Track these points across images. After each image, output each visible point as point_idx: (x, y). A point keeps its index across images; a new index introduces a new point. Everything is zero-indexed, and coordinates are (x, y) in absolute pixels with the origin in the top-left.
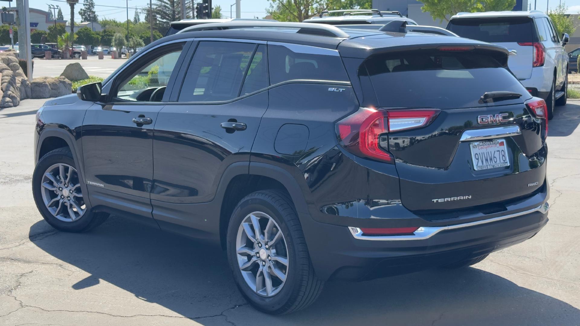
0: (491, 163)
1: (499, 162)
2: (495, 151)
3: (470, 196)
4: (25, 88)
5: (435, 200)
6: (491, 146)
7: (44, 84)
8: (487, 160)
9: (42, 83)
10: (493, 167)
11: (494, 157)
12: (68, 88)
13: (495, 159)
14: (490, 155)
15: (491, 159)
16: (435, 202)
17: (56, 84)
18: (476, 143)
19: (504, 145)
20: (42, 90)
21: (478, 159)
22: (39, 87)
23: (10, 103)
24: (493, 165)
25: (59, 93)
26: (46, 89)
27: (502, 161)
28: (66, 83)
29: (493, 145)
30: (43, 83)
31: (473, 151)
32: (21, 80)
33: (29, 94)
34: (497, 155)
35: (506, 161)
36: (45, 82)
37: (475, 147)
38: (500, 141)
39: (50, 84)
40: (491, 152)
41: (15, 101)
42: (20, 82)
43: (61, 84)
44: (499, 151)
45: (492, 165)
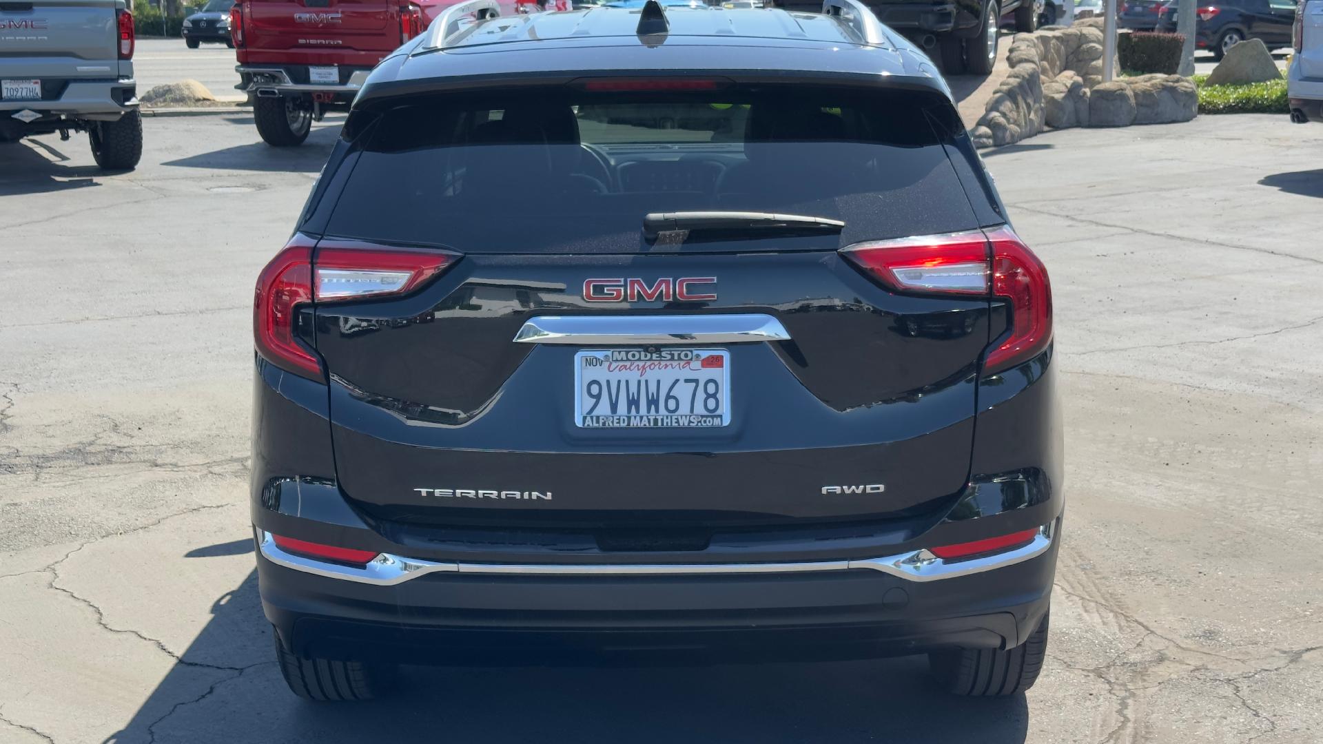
0: (649, 411)
1: (687, 412)
2: (677, 381)
3: (549, 495)
4: (1075, 103)
5: (424, 491)
6: (666, 366)
7: (1120, 94)
8: (634, 402)
9: (1115, 91)
10: (657, 424)
11: (670, 397)
12: (1182, 104)
13: (672, 401)
14: (653, 390)
15: (653, 402)
16: (424, 494)
17: (1151, 95)
18: (602, 354)
19: (722, 366)
20: (1112, 108)
21: (597, 396)
22: (1107, 100)
23: (985, 140)
24: (657, 420)
25: (1156, 114)
26: (1121, 106)
27: (700, 411)
28: (1177, 90)
29: (673, 363)
30: (1118, 92)
31: (583, 374)
32: (1069, 85)
33: (1084, 115)
34: (682, 391)
35: (718, 412)
36: (1122, 90)
37: (592, 362)
38: (707, 353)
39: (1136, 95)
40: (659, 382)
41: (1000, 134)
42: (1066, 90)
43: (1164, 93)
44: (696, 381)
45: (653, 418)
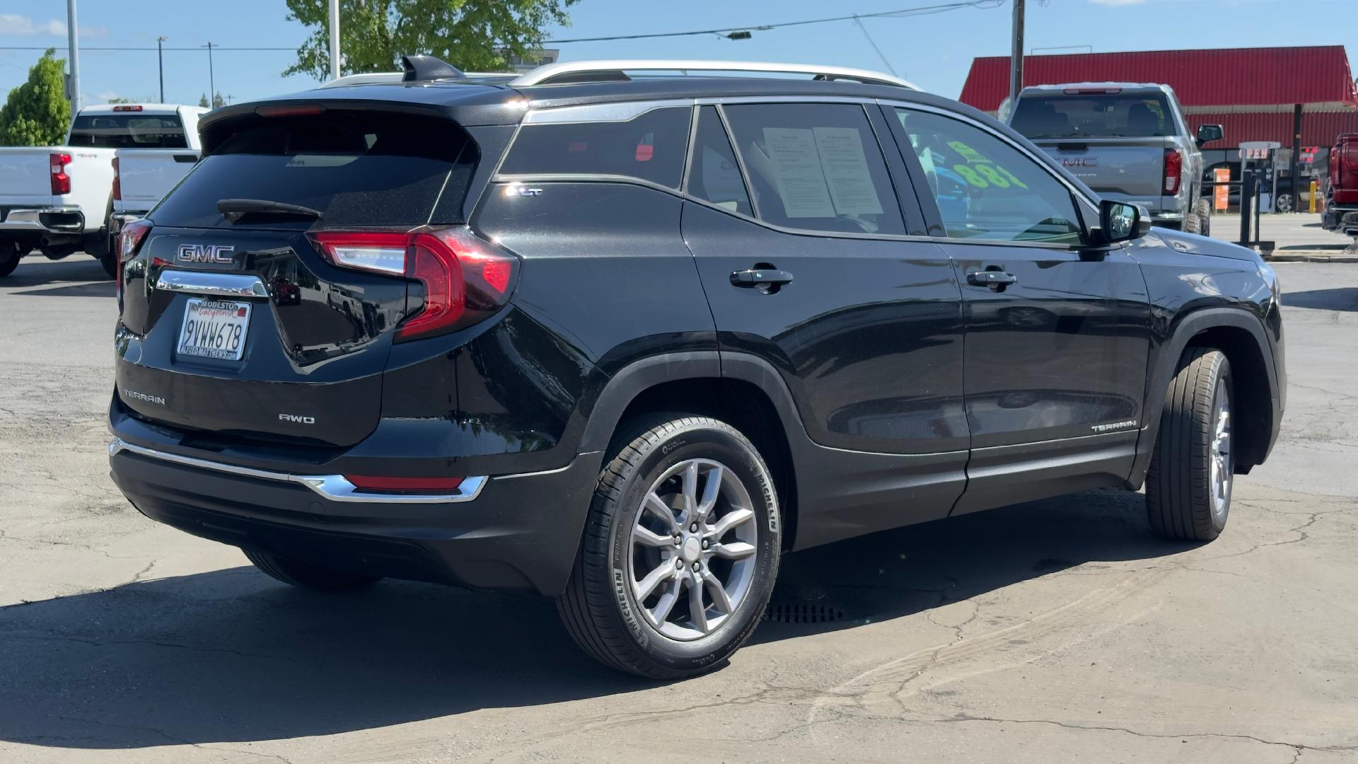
0: (208, 345)
1: (223, 348)
2: (225, 325)
6: (222, 313)
8: (204, 338)
10: (209, 355)
11: (220, 336)
13: (220, 339)
14: (214, 329)
15: (212, 339)
18: (196, 301)
19: (245, 315)
21: (190, 332)
24: (209, 352)
27: (230, 348)
29: (224, 311)
31: (188, 315)
34: (225, 333)
35: (236, 350)
37: (193, 307)
38: (240, 305)
40: (217, 325)
44: (232, 326)
45: (208, 350)
